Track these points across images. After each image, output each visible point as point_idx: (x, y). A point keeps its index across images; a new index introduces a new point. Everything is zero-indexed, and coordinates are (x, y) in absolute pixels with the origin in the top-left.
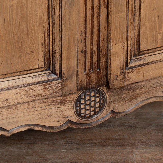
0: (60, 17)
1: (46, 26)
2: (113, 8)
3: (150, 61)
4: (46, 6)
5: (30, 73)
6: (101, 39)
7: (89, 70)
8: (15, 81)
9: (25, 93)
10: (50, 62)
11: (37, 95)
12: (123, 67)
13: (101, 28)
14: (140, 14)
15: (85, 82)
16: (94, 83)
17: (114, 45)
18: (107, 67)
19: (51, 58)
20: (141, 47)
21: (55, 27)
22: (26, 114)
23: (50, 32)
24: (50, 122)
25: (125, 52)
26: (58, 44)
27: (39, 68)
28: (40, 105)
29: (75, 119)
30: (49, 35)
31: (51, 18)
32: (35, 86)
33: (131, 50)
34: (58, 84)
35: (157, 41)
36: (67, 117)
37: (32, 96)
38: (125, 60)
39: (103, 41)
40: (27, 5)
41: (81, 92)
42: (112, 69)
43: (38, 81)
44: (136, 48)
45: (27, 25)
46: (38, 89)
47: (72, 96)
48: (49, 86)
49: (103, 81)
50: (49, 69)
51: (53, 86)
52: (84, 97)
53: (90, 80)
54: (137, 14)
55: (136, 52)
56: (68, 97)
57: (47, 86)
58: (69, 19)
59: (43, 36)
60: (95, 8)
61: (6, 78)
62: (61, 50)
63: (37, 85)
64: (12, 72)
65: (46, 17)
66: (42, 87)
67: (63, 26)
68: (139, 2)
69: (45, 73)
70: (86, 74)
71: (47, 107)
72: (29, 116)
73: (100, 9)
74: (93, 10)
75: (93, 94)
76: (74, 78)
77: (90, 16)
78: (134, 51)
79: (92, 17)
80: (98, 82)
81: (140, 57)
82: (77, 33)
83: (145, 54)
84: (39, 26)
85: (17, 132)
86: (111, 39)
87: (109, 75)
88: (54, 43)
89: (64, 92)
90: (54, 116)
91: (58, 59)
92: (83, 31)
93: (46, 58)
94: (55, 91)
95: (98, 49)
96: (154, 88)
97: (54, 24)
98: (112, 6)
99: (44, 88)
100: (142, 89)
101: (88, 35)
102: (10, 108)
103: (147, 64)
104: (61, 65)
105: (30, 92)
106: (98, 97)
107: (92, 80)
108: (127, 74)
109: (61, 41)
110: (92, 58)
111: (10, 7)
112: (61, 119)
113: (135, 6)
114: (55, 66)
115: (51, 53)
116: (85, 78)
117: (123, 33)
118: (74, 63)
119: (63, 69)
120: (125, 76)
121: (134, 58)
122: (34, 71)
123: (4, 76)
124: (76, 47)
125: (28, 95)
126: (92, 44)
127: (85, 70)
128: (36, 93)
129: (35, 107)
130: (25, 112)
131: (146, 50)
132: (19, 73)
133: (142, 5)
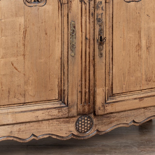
0: (67, 70)
1: (60, 75)
2: (97, 67)
3: (119, 100)
4: (60, 63)
5: (50, 102)
6: (91, 85)
7: (84, 103)
8: (42, 106)
9: (47, 113)
10: (62, 97)
11: (54, 115)
12: (103, 102)
13: (91, 78)
14: (112, 72)
15: (81, 110)
16: (87, 111)
17: (98, 89)
18: (94, 102)
19: (62, 94)
20: (114, 91)
21: (65, 76)
22: (47, 127)
23: (62, 79)
24: (61, 133)
25: (104, 93)
26: (66, 86)
27: (55, 100)
28: (56, 123)
29: (76, 133)
30: (61, 81)
31: (62, 71)
32: (53, 110)
33: (108, 92)
34: (66, 110)
35: (122, 88)
36: (71, 131)
37: (51, 116)
38: (104, 98)
39: (92, 86)
40: (50, 62)
41: (79, 117)
42: (97, 103)
43: (55, 107)
44: (110, 92)
45: (49, 74)
46: (55, 111)
47: (74, 118)
48: (61, 110)
49: (92, 110)
50: (61, 100)
51: (63, 111)
52: (81, 120)
53: (84, 109)
54: (111, 72)
55: (111, 94)
56: (72, 119)
57: (60, 110)
58: (73, 71)
59: (58, 81)
60: (87, 66)
61: (37, 104)
62: (68, 90)
63: (54, 109)
64: (40, 100)
65: (60, 70)
66: (57, 111)
67: (69, 75)
68: (112, 65)
69: (59, 103)
70: (82, 106)
71: (60, 124)
72: (49, 129)
73: (90, 68)
74: (86, 68)
75: (86, 118)
76: (75, 107)
77: (84, 71)
78: (110, 94)
79: (86, 72)
80: (89, 111)
81: (113, 97)
82: (77, 80)
83: (116, 96)
84: (56, 75)
85: (42, 138)
86: (96, 85)
87: (95, 107)
88: (64, 85)
89: (70, 114)
90: (63, 130)
91: (67, 94)
92: (80, 80)
93: (59, 94)
94: (64, 114)
95: (89, 91)
96: (122, 118)
97: (64, 74)
98: (97, 66)
99: (58, 112)
100: (115, 118)
101: (83, 82)
102: (39, 123)
103: (117, 102)
104: (68, 98)
105: (51, 113)
106: (89, 121)
107: (85, 110)
108: (105, 107)
109: (68, 84)
110: (85, 96)
111: (40, 63)
112: (67, 132)
113: (110, 67)
114: (64, 98)
115: (62, 91)
116: (81, 108)
117: (103, 82)
118: (75, 97)
119: (69, 101)
120: (104, 108)
121: (110, 98)
122: (53, 101)
123: (36, 103)
124: (77, 89)
125: (49, 115)
126: (85, 87)
127: (81, 103)
128: (54, 114)
129: (53, 124)
130: (47, 126)
131: (116, 94)
132: (44, 102)
133: (114, 67)
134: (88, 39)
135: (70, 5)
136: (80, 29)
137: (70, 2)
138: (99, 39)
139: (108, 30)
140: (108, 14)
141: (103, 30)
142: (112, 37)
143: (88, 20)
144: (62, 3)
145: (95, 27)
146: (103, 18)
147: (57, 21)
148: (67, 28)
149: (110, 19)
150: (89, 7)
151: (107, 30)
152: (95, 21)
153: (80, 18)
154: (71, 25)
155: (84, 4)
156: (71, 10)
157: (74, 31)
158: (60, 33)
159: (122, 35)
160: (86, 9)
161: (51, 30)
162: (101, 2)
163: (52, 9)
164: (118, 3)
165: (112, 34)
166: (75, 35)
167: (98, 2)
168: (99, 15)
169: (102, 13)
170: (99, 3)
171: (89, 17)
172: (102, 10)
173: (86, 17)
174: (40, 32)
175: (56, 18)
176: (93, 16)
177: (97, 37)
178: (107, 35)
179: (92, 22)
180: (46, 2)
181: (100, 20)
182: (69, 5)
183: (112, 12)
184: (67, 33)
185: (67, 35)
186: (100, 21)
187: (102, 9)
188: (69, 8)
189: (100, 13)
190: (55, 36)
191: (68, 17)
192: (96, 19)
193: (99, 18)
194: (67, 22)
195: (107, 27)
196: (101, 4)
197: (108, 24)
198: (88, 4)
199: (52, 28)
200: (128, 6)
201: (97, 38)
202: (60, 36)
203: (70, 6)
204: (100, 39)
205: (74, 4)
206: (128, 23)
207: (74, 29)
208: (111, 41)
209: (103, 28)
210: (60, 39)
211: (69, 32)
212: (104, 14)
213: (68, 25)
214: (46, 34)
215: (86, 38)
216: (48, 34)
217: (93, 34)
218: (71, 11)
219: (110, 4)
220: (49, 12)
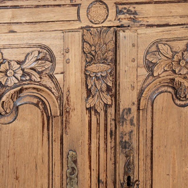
134: (103, 183)
135: (66, 118)
136: (88, 163)
137: (67, 112)
138: (124, 181)
139: (143, 163)
140: (143, 132)
141: (133, 163)
142: (150, 176)
143: (102, 145)
144: (50, 115)
145: (118, 159)
146: (133, 142)
147: (40, 152)
148: (60, 165)
149: (146, 141)
150: (106, 120)
151: (141, 163)
152: (118, 147)
153: (87, 142)
154: (68, 158)
155: (95, 115)
156: (68, 128)
157: (73, 169)
158: (46, 174)
159: (171, 171)
160: (98, 124)
161: (27, 171)
162: (129, 110)
163: (28, 127)
164: (164, 110)
165: (150, 170)
166: (77, 177)
167: (124, 110)
168: (125, 135)
169: (132, 131)
170: (126, 111)
171: (106, 139)
172: (131, 125)
173: (99, 140)
174: (4, 176)
175: (38, 145)
176: (113, 137)
177: (121, 177)
178: (141, 173)
179: (111, 148)
180: (17, 115)
181: (127, 144)
182: (64, 119)
183: (150, 127)
184: (59, 175)
185: (59, 178)
186: (127, 147)
187: (132, 123)
188: (65, 125)
189: (127, 132)
190: (36, 181)
191: (62, 143)
192: (120, 143)
193: (125, 142)
194: (59, 153)
195: (142, 157)
196: (130, 113)
197: (144, 150)
198: (102, 113)
199: (28, 167)
200: (183, 114)
201: (120, 180)
202: (47, 181)
203: (66, 121)
204: (126, 181)
205: (75, 115)
206: (182, 146)
207: (74, 165)
208: (149, 182)
209: (133, 159)
210: (45, 186)
211: (64, 173)
212: (135, 132)
213: (62, 159)
214: (17, 178)
215: (99, 181)
216: (21, 179)
217: (113, 171)
218: (68, 130)
219: (146, 111)
220: (22, 134)
